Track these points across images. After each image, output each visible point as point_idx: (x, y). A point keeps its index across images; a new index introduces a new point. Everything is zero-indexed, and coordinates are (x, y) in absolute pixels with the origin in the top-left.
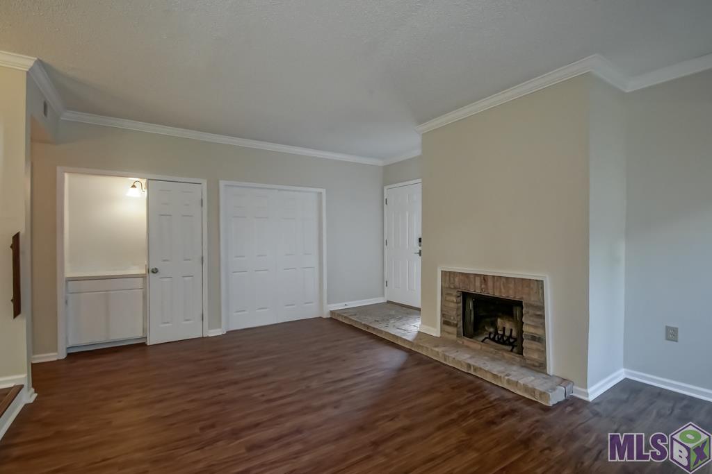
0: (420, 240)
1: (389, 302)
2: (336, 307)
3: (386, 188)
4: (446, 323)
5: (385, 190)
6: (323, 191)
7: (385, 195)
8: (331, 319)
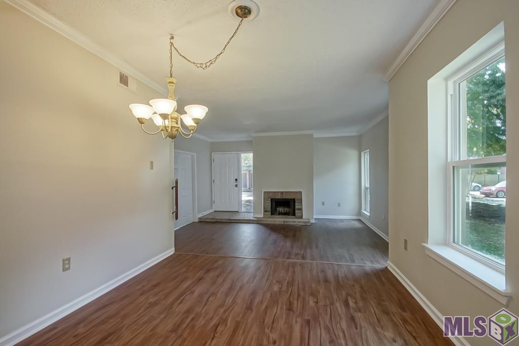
0: (236, 180)
1: (215, 211)
2: (200, 215)
3: (213, 154)
4: (265, 211)
5: (213, 155)
6: (195, 154)
7: (213, 157)
8: (200, 222)
